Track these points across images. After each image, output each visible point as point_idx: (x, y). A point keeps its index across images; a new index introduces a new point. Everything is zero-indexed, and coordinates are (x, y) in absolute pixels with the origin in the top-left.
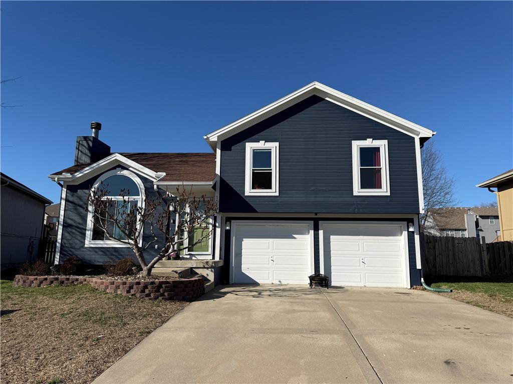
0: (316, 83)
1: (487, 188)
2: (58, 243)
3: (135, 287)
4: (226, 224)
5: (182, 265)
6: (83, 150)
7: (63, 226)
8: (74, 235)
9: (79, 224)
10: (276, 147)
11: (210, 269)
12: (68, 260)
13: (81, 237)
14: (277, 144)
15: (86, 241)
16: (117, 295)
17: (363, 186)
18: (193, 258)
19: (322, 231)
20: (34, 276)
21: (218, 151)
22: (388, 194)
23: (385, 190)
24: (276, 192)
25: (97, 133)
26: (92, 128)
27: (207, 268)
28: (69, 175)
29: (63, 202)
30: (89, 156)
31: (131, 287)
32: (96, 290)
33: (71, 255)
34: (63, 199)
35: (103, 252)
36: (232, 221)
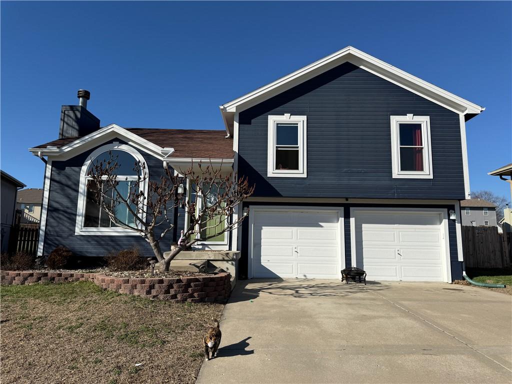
0: (351, 48)
1: (499, 176)
2: (42, 230)
3: (157, 286)
4: (243, 209)
5: (197, 257)
6: (69, 122)
7: (48, 210)
8: (61, 222)
9: (68, 208)
10: (303, 121)
11: (230, 262)
12: (56, 251)
13: (70, 223)
14: (304, 118)
15: (76, 228)
16: (134, 297)
17: (404, 168)
18: (207, 249)
19: (354, 219)
20: (15, 270)
21: (236, 125)
22: (431, 177)
23: (427, 172)
24: (303, 173)
25: (85, 103)
26: (79, 97)
27: (227, 261)
28: (55, 149)
29: (48, 182)
30: (76, 129)
31: (152, 287)
32: (105, 289)
33: (58, 245)
34: (48, 178)
35: (96, 241)
36: (250, 206)
